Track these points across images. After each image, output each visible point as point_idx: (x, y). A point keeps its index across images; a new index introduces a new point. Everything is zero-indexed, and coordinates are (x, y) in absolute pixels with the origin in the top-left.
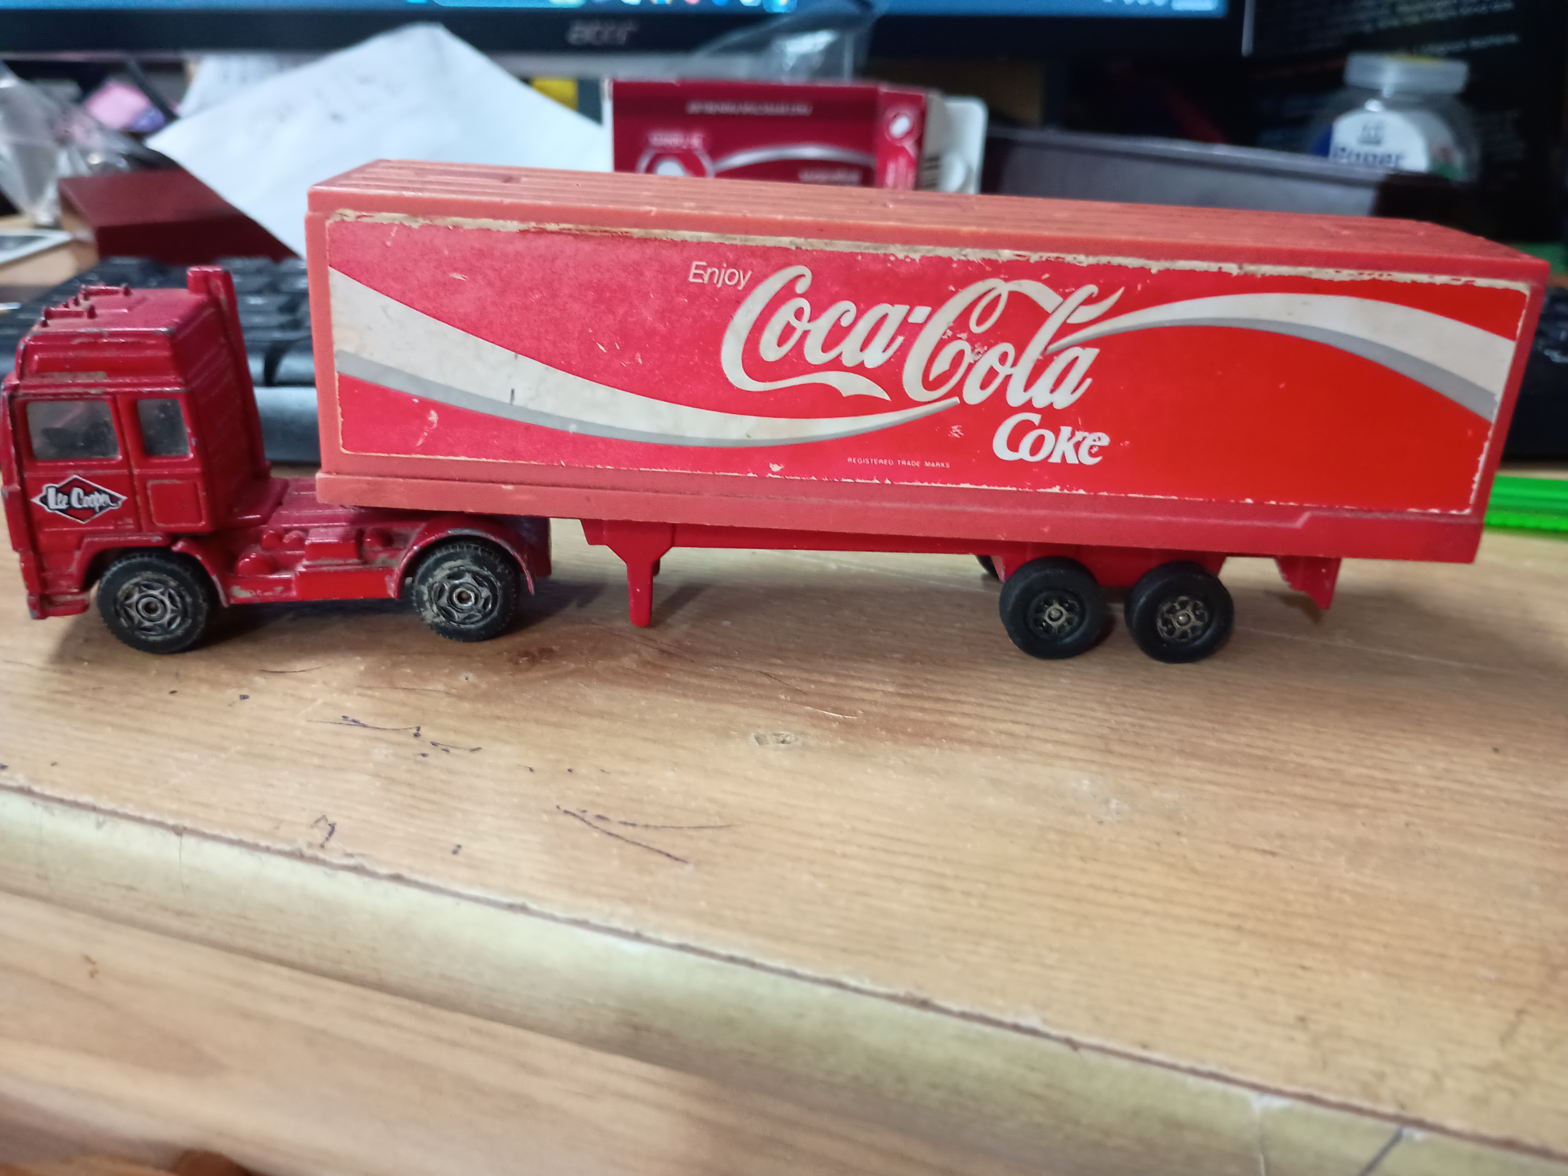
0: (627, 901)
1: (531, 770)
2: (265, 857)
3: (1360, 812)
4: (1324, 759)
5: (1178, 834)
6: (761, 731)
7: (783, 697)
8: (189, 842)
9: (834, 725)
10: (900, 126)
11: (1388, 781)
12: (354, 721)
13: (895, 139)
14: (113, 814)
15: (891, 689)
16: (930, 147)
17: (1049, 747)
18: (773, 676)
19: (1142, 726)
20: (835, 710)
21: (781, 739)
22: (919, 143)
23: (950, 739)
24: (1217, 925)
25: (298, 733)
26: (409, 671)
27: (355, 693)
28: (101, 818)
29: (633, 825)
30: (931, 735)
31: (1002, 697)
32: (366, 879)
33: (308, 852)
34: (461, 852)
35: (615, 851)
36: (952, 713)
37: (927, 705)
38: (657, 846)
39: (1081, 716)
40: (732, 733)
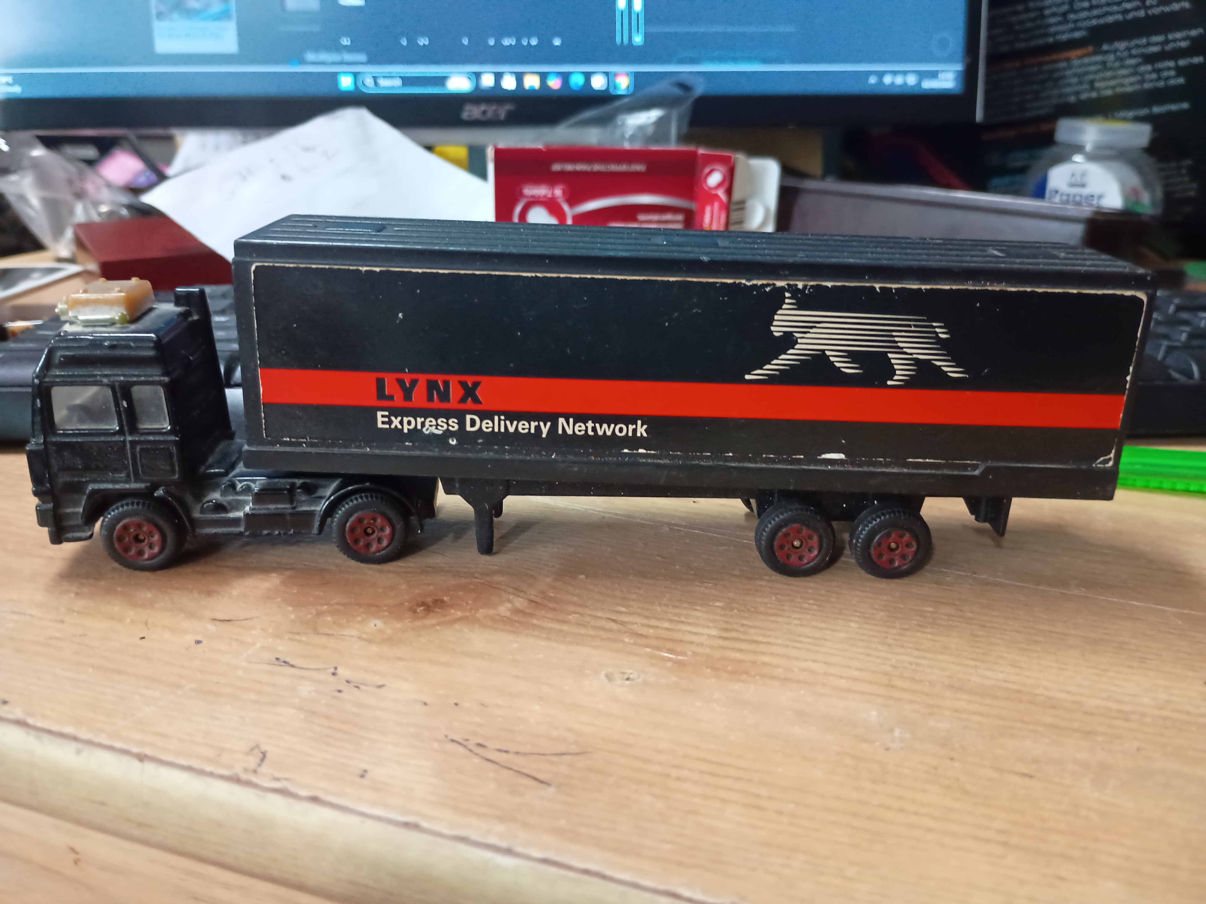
0: (501, 819)
1: (425, 704)
2: (209, 780)
3: (1100, 739)
4: (1068, 692)
5: (952, 759)
6: (610, 670)
7: (627, 640)
8: (149, 767)
9: (669, 664)
10: (715, 179)
11: (1120, 711)
12: (285, 662)
13: (710, 188)
14: (90, 743)
15: (714, 632)
16: (737, 195)
17: (843, 683)
18: (619, 622)
19: (917, 664)
20: (670, 651)
21: (626, 676)
22: (729, 192)
23: (763, 676)
24: (987, 841)
25: (240, 673)
26: (329, 618)
27: (286, 638)
28: (80, 746)
29: (507, 752)
30: (746, 673)
31: (803, 639)
32: (290, 800)
33: (244, 776)
34: (368, 776)
35: (491, 775)
36: (763, 653)
37: (743, 646)
38: (525, 771)
39: (868, 655)
40: (587, 672)
